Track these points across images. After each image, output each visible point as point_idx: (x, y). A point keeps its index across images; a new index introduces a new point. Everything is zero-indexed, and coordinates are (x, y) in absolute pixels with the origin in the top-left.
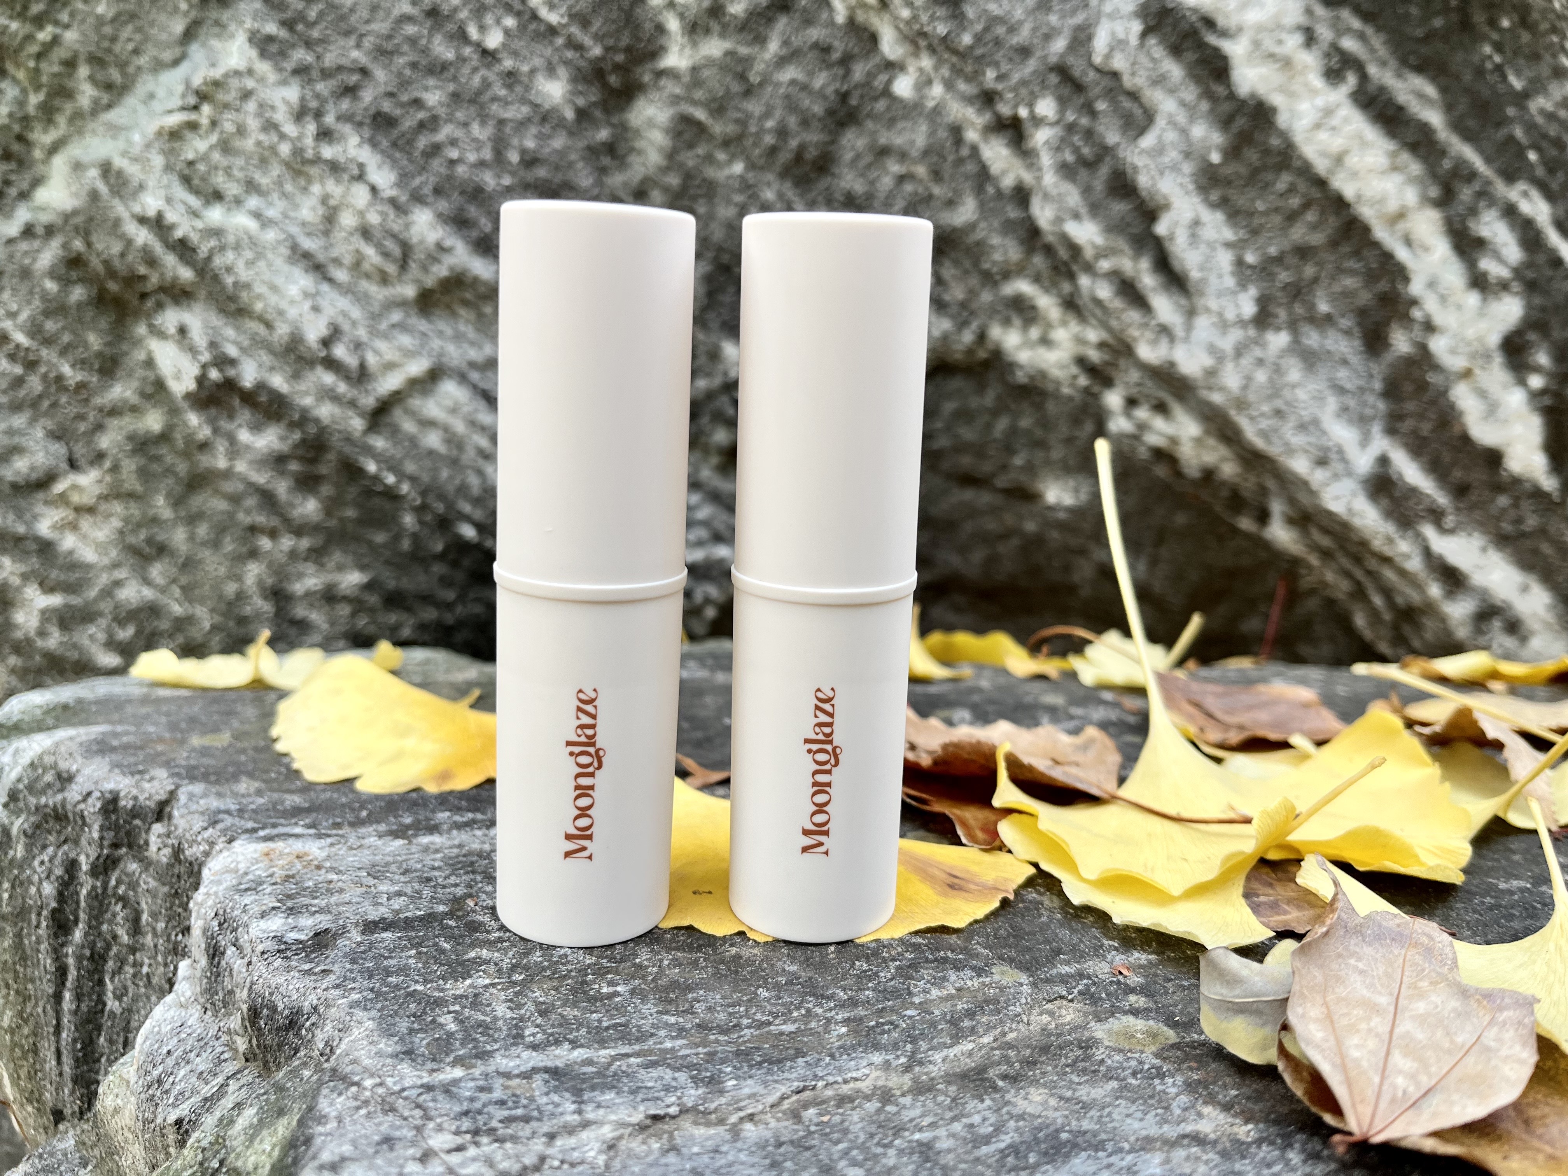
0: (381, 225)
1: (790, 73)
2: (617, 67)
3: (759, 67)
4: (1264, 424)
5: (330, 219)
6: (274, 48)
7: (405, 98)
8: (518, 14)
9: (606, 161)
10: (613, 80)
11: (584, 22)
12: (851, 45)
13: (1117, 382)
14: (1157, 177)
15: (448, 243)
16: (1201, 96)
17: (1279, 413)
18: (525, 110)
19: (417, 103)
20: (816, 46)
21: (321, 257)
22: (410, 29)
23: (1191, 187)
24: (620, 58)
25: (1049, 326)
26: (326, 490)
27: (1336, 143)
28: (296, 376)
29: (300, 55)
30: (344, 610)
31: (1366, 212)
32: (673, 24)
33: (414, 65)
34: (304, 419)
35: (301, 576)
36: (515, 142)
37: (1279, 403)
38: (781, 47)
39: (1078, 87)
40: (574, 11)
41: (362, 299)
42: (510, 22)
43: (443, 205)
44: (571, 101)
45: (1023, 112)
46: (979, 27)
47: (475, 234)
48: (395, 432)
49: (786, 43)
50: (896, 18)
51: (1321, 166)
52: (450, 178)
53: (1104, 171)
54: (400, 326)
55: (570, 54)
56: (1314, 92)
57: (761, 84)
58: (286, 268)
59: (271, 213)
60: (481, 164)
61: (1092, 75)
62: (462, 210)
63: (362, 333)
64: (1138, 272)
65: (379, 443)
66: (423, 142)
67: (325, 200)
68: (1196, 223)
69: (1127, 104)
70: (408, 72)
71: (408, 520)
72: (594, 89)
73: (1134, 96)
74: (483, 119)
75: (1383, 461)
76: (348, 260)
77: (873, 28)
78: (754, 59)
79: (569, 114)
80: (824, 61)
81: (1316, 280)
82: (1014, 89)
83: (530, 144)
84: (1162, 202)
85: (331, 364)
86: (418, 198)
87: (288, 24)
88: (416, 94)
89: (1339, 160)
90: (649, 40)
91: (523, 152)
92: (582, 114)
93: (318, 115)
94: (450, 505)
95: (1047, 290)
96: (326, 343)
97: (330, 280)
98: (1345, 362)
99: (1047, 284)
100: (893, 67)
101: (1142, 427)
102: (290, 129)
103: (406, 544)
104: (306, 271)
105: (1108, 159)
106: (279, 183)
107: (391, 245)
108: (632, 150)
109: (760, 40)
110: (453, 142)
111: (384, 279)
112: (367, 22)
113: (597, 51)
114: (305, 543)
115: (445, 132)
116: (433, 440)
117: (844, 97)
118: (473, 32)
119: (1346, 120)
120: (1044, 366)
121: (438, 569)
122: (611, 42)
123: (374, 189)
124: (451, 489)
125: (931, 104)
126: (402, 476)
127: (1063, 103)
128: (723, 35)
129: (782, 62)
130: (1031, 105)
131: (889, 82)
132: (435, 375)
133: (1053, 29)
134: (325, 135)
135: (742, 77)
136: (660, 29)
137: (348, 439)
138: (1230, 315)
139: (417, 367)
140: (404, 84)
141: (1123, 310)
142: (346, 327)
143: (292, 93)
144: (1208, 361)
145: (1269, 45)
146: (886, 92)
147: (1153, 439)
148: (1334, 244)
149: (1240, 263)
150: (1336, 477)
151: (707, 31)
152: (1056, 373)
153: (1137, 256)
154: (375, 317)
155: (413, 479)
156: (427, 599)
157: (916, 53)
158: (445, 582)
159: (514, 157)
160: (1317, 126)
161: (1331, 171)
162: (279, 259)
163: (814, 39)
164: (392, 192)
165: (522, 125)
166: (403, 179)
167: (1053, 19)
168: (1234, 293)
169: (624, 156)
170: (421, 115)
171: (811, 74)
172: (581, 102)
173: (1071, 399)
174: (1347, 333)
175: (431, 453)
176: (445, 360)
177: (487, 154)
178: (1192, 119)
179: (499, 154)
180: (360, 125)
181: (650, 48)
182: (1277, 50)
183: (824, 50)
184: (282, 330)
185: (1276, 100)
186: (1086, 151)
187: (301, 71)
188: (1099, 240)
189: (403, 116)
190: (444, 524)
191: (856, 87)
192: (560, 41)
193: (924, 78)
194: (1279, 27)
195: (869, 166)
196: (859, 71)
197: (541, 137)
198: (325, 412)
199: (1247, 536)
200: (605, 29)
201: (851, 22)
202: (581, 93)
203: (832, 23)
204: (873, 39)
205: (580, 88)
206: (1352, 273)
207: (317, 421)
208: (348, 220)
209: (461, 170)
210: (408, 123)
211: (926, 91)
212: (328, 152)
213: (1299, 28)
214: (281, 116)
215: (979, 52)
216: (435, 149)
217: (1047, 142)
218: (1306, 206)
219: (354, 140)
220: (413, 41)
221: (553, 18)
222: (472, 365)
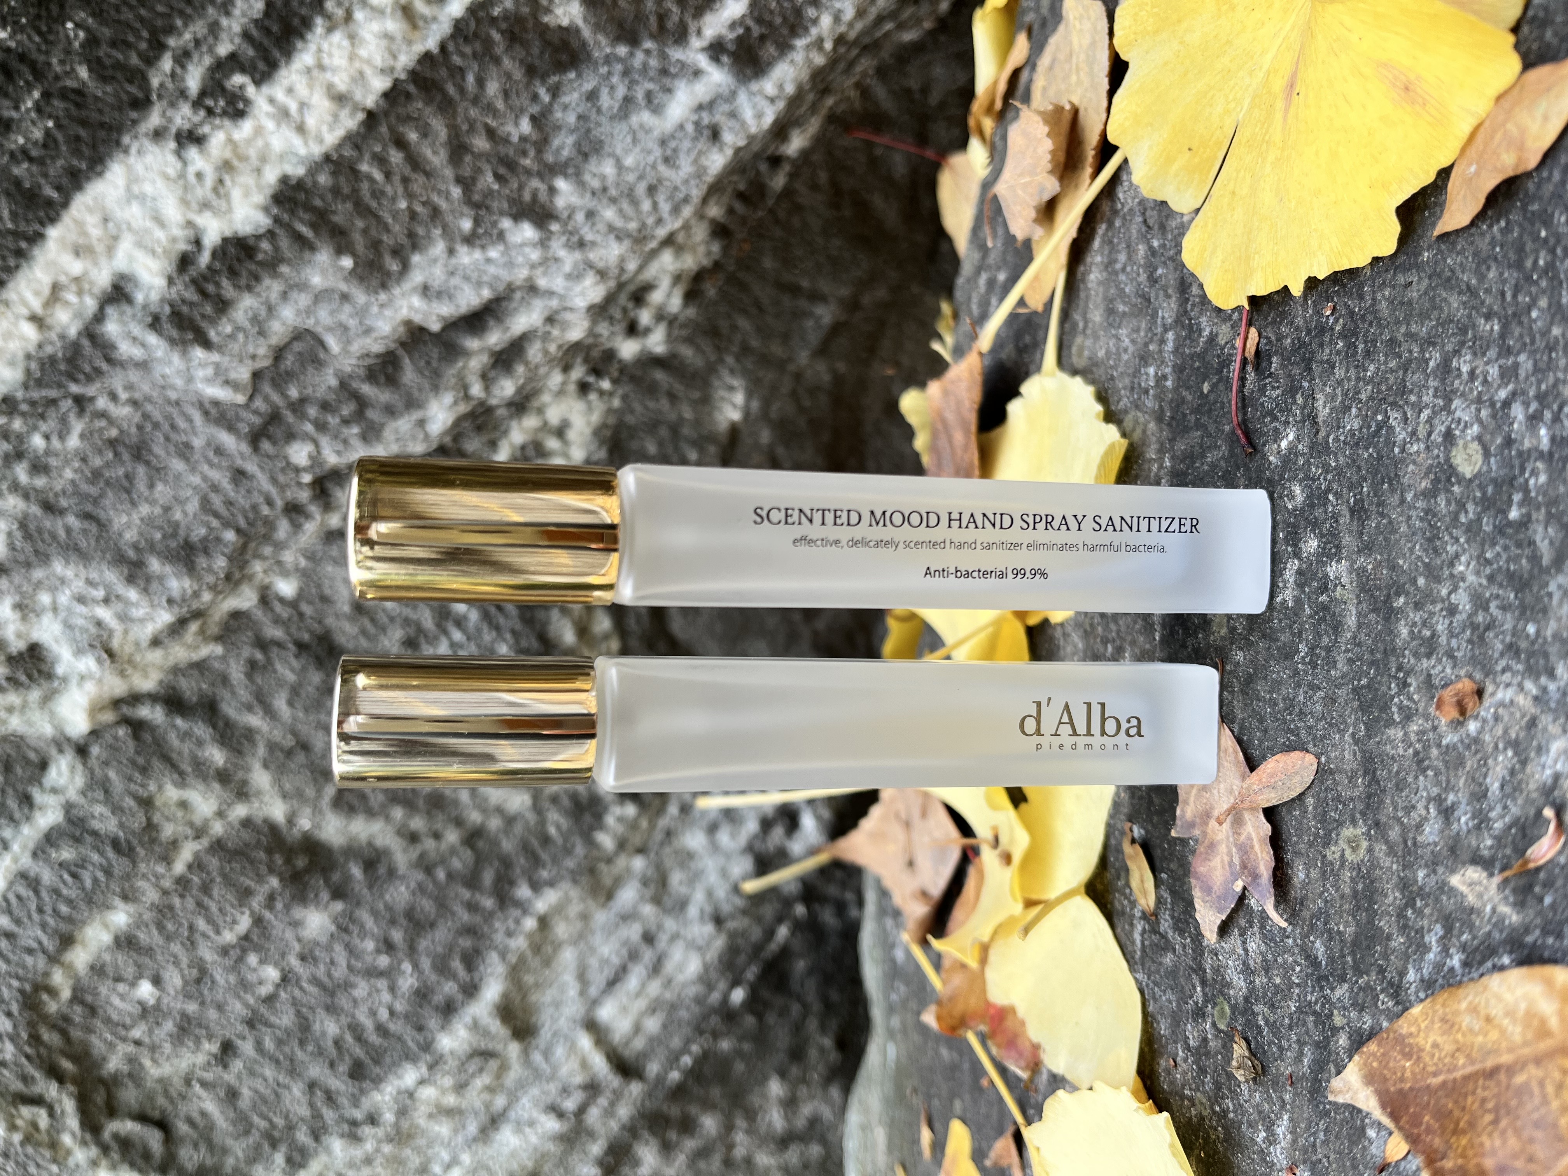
0: (454, 1076)
1: (280, 703)
2: (288, 861)
3: (277, 735)
4: (665, 207)
5: (449, 1112)
6: (297, 1157)
7: (333, 1052)
8: (244, 951)
9: (382, 870)
10: (301, 862)
11: (245, 894)
12: (245, 639)
13: (608, 345)
14: (374, 335)
15: (468, 1019)
16: (275, 274)
17: (652, 190)
18: (338, 948)
19: (338, 1043)
20: (249, 676)
21: (484, 1118)
22: (269, 1044)
23: (383, 296)
24: (279, 860)
25: (545, 427)
26: (693, 1110)
27: (321, 103)
28: (591, 1135)
29: (302, 1136)
30: (803, 1091)
31: (406, 60)
32: (240, 811)
33: (302, 1043)
34: (632, 1130)
35: (770, 1124)
36: (369, 959)
37: (641, 189)
38: (255, 714)
39: (274, 417)
40: (235, 902)
41: (522, 1085)
42: (253, 959)
43: (433, 1023)
44: (326, 907)
45: (307, 478)
46: (215, 523)
47: (460, 997)
48: (644, 1055)
49: (249, 708)
50: (213, 602)
51: (350, 122)
52: (406, 1017)
53: (367, 389)
54: (547, 1054)
55: (279, 905)
56: (259, 131)
57: (294, 733)
58: (496, 1145)
59: (445, 1156)
60: (392, 989)
61: (259, 403)
62: (437, 1009)
63: (553, 1088)
64: (481, 350)
65: (653, 1068)
66: (374, 1038)
67: (430, 1116)
68: (425, 290)
69: (289, 361)
70: (310, 1048)
71: (725, 1045)
72: (312, 882)
73: (279, 354)
74: (347, 986)
75: (716, 50)
76: (486, 1096)
77: (225, 616)
78: (269, 740)
79: (338, 906)
80: (265, 667)
81: (491, 133)
82: (282, 488)
83: (370, 945)
84: (401, 329)
85: (582, 1110)
86: (427, 1046)
87: (274, 1144)
88: (330, 1043)
89: (340, 99)
90: (258, 833)
91: (378, 951)
92: (338, 893)
93: (354, 1123)
94: (714, 1011)
95: (506, 433)
96: (560, 1115)
97: (505, 1110)
98: (592, 96)
99: (498, 434)
100: (266, 598)
101: (660, 316)
102: (369, 1146)
103: (747, 1047)
104: (497, 1129)
105: (355, 385)
106: (418, 1150)
107: (472, 1067)
108: (370, 844)
109: (250, 734)
110: (373, 1013)
111: (504, 1068)
112: (265, 1080)
113: (274, 882)
114: (741, 1123)
115: (363, 1018)
116: (653, 1025)
117: (301, 647)
118: (265, 990)
119: (290, 91)
120: (588, 431)
121: (771, 1019)
122: (263, 869)
123: (422, 1082)
124: (696, 1009)
125: (303, 562)
126: (685, 1050)
127: (291, 436)
128: (248, 770)
129: (270, 712)
130: (297, 470)
131: (282, 600)
132: (592, 1026)
133: (208, 444)
134: (373, 1120)
135: (289, 753)
136: (247, 823)
137: (650, 1094)
138: (535, 255)
139: (585, 1042)
140: (320, 1052)
141: (527, 364)
142: (549, 1100)
143: (337, 1146)
144: (590, 280)
145: (204, 191)
146: (293, 604)
147: (675, 303)
148: (446, 106)
149: (470, 240)
150: (733, 115)
151: (245, 783)
152: (596, 418)
153: (466, 354)
154: (538, 1075)
155: (688, 1041)
156: (798, 1029)
157: (250, 578)
158: (783, 1012)
159: (384, 961)
160: (301, 129)
161: (356, 107)
162: (486, 1152)
163: (242, 676)
164: (424, 1070)
165: (350, 949)
166: (410, 1057)
167: (198, 442)
168: (507, 248)
169: (376, 850)
170: (349, 1038)
171: (281, 683)
172: (325, 896)
173: (625, 398)
174: (555, 92)
175: (665, 1026)
176: (578, 1017)
177: (382, 984)
178: (303, 287)
179: (381, 974)
180: (362, 1091)
181: (266, 830)
182: (210, 180)
183: (252, 666)
184: (551, 1147)
185: (271, 176)
186: (347, 410)
187: (316, 1136)
188: (448, 398)
189: (351, 1055)
190: (728, 1015)
191: (289, 634)
192: (268, 915)
193: (275, 568)
194: (182, 176)
195: (373, 620)
196: (275, 632)
197: (363, 934)
198: (624, 1112)
199: (792, 176)
200: (251, 875)
201: (219, 639)
202: (316, 896)
203: (223, 658)
204: (236, 615)
205: (312, 895)
206: (481, 82)
207: (632, 1118)
208: (451, 1100)
209: (400, 1007)
210: (359, 1052)
211: (289, 566)
212: (389, 1117)
213: (178, 154)
214: (358, 1153)
215: (242, 523)
216: (382, 1030)
217: (338, 453)
218: (401, 143)
219: (377, 1097)
220: (280, 1043)
221: (245, 923)
222: (582, 993)
